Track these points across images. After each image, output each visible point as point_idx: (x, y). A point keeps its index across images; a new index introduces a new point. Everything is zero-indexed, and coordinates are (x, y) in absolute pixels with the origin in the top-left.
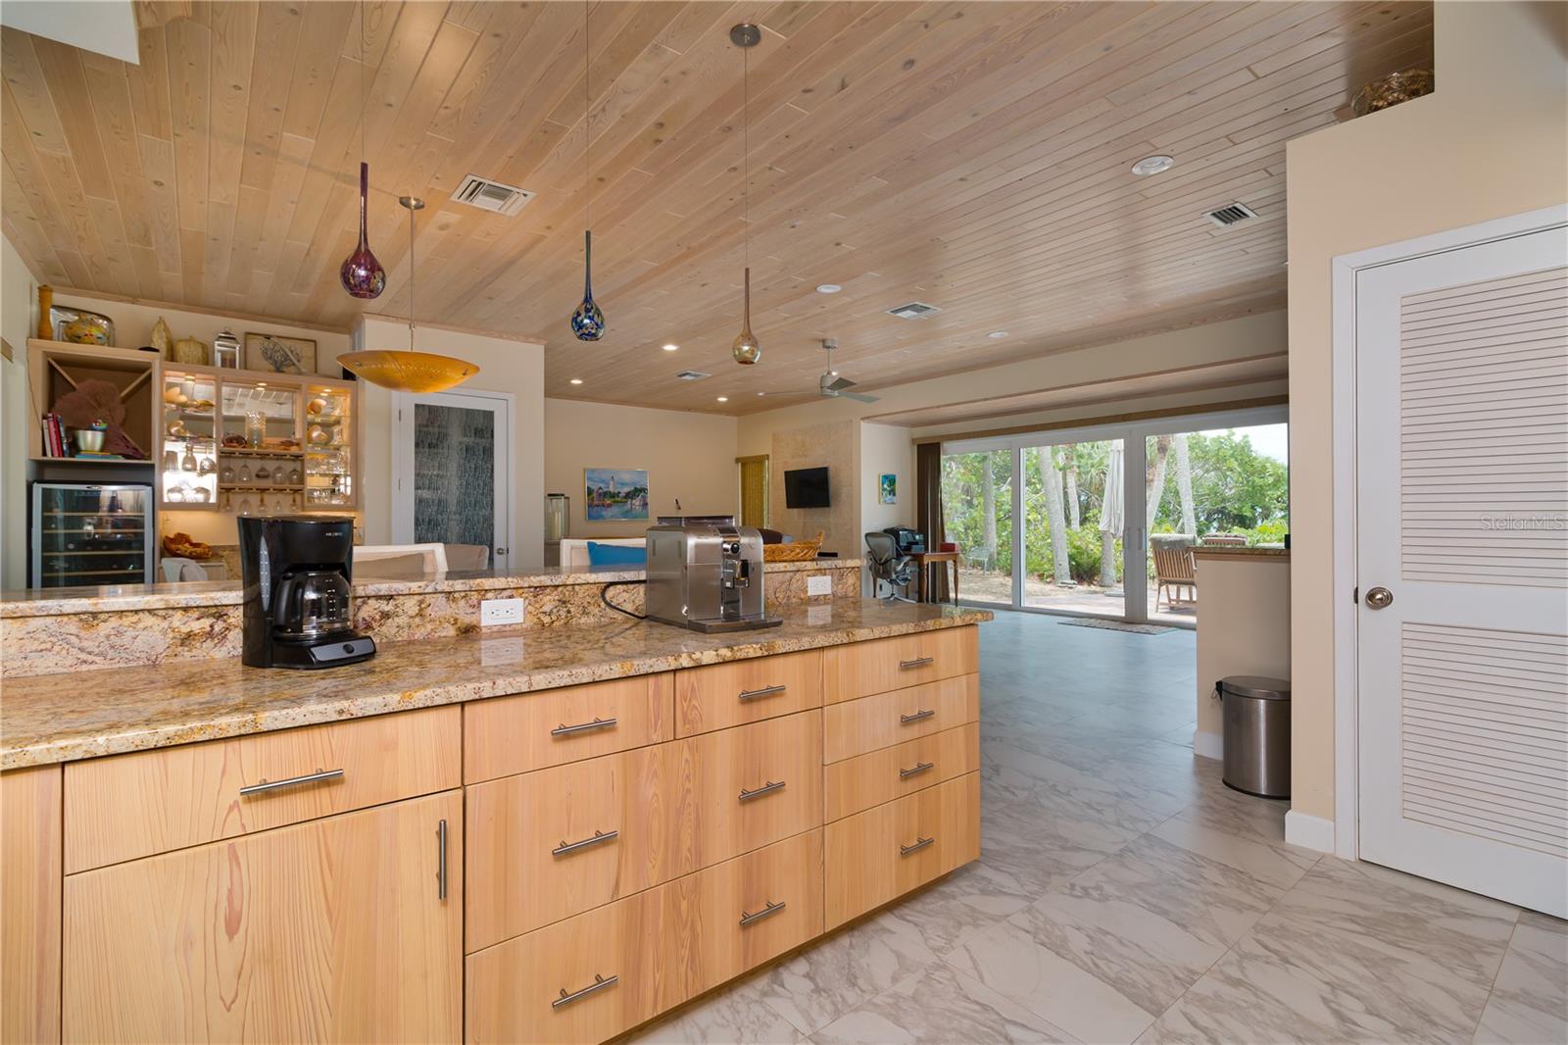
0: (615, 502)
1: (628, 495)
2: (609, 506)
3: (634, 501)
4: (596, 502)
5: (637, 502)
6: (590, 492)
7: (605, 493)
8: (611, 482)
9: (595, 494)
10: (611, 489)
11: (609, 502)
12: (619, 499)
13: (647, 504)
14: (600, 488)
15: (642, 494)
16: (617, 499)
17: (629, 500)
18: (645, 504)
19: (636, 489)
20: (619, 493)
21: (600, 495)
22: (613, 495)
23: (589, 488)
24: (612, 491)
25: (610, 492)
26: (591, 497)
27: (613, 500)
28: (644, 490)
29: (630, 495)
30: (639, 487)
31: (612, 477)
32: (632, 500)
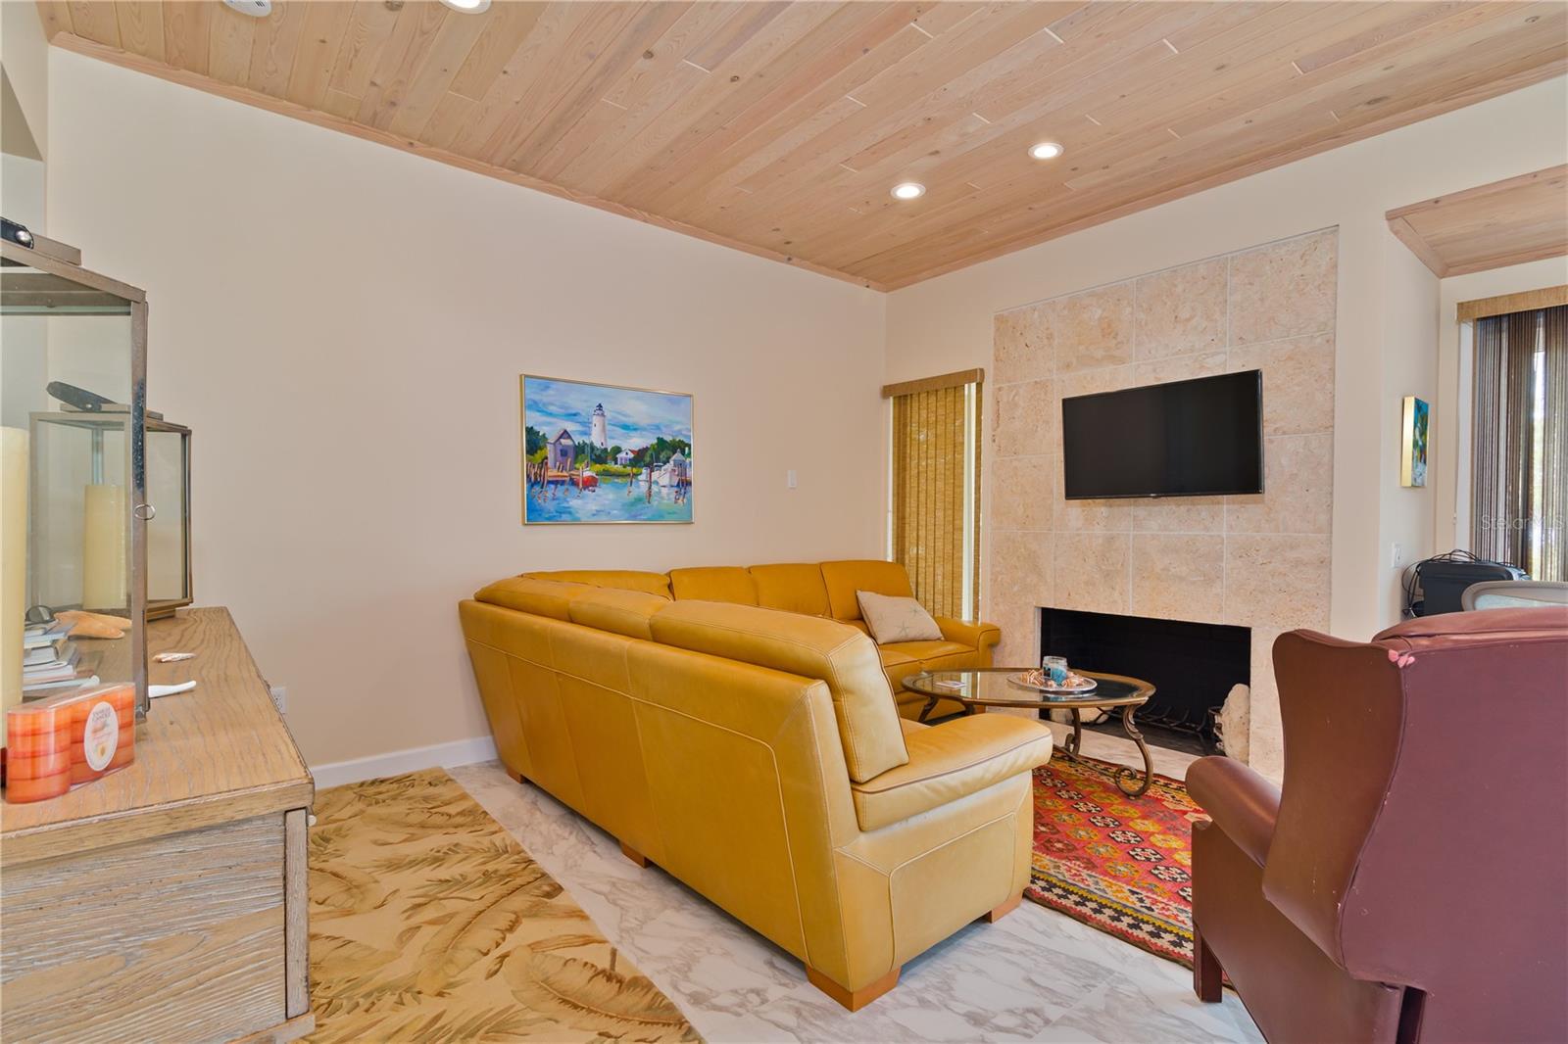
0: (607, 474)
1: (640, 458)
2: (590, 483)
3: (655, 475)
4: (552, 473)
5: (664, 476)
6: (534, 442)
7: (580, 450)
8: (596, 420)
9: (549, 451)
10: (596, 439)
11: (588, 473)
12: (618, 468)
13: (689, 483)
14: (565, 434)
15: (678, 456)
16: (611, 466)
17: (644, 471)
18: (684, 484)
19: (660, 440)
20: (618, 450)
21: (564, 453)
22: (600, 457)
23: (530, 431)
24: (597, 444)
25: (593, 448)
26: (539, 456)
27: (599, 467)
28: (681, 447)
29: (647, 459)
30: (669, 438)
31: (600, 406)
32: (652, 471)
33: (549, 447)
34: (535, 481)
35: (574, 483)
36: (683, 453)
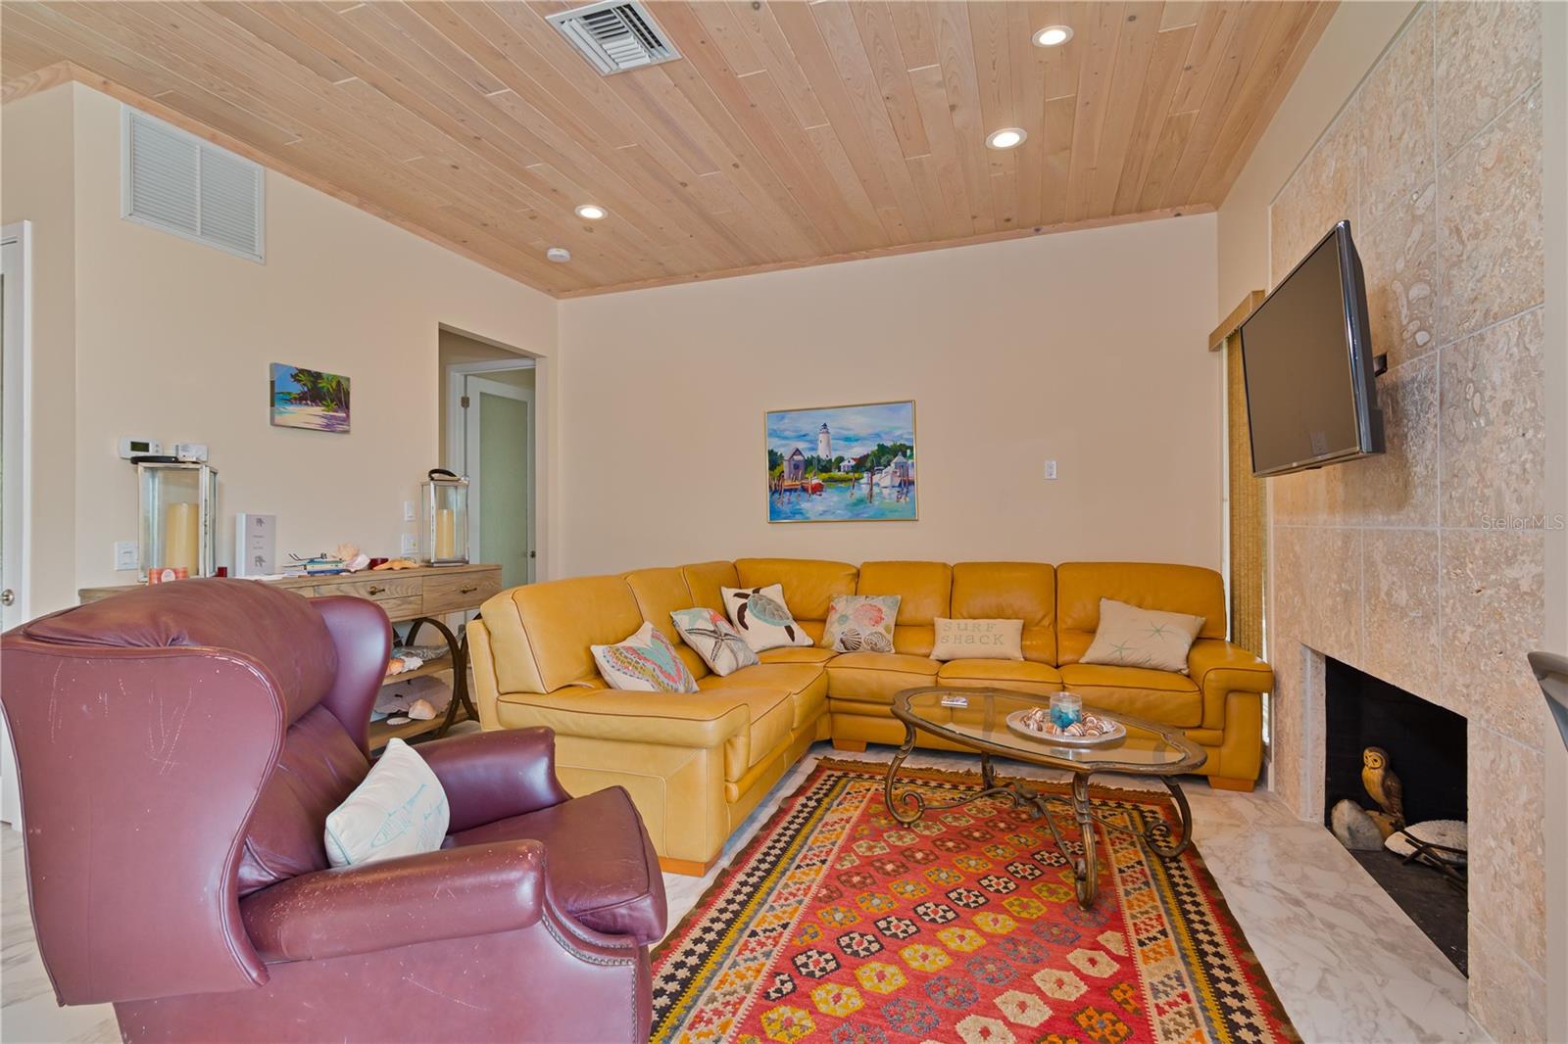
0: (831, 480)
1: (861, 465)
2: (818, 489)
3: (876, 478)
4: (787, 483)
5: (885, 479)
6: (774, 461)
7: (808, 463)
8: (822, 437)
9: (785, 467)
10: (822, 453)
11: (815, 481)
12: (841, 474)
13: (912, 483)
14: (797, 452)
15: (899, 458)
16: (835, 474)
17: (866, 476)
18: (906, 484)
19: (882, 447)
20: (841, 459)
21: (796, 467)
22: (826, 467)
23: (771, 453)
24: (823, 457)
25: (819, 460)
26: (777, 471)
27: (825, 475)
28: (903, 450)
29: (869, 464)
30: (889, 444)
31: (825, 425)
32: (873, 475)
33: (785, 463)
34: (775, 490)
35: (804, 489)
36: (904, 455)
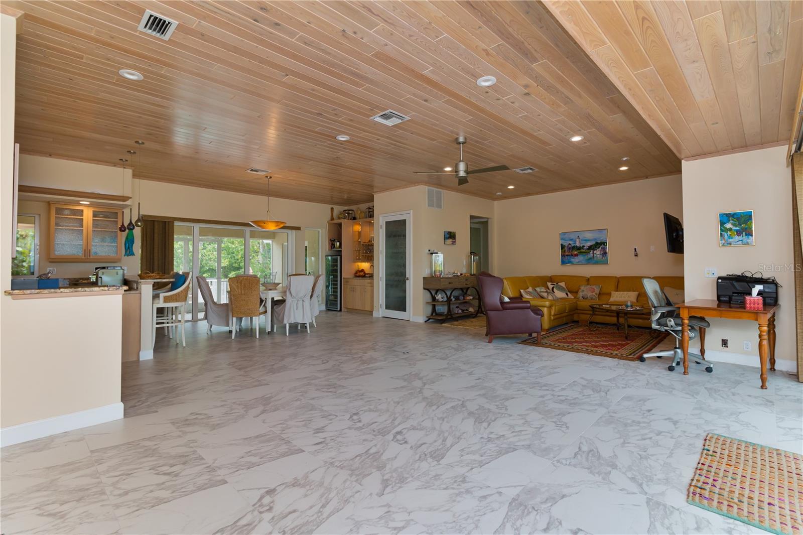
0: (581, 252)
1: (590, 248)
2: (576, 255)
3: (595, 252)
4: (567, 253)
5: (598, 252)
6: (563, 247)
7: (573, 248)
8: (577, 240)
10: (578, 244)
11: (575, 253)
12: (584, 251)
14: (570, 244)
15: (602, 246)
16: (582, 250)
17: (592, 251)
18: (605, 253)
19: (597, 243)
20: (584, 246)
21: (570, 248)
22: (579, 248)
23: (561, 245)
24: (578, 246)
25: (577, 246)
26: (564, 249)
27: (579, 251)
28: (604, 243)
29: (592, 248)
30: (599, 242)
31: (578, 237)
32: (594, 251)
33: (566, 248)
34: (563, 256)
35: (572, 255)
36: (604, 245)
